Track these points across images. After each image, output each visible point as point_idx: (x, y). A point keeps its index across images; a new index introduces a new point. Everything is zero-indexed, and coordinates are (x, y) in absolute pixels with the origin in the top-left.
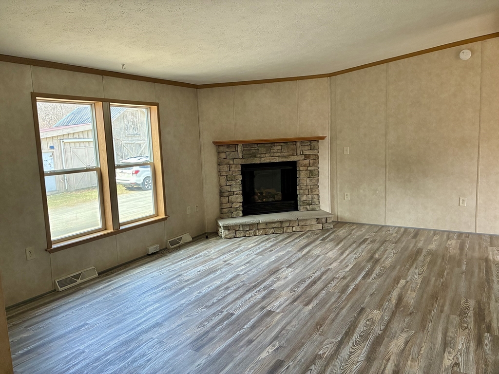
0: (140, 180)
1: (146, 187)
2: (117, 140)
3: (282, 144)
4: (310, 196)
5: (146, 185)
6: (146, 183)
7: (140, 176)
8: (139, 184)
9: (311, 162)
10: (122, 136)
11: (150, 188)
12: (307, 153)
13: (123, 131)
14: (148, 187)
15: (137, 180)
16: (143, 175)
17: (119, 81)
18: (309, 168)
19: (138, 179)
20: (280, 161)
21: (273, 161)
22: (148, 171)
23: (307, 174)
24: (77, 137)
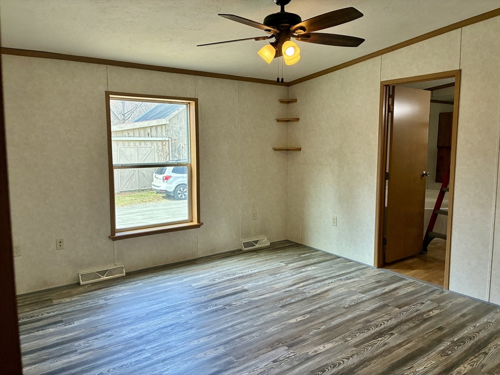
0: (171, 188)
1: (179, 196)
2: (175, 140)
5: (179, 194)
6: (179, 192)
7: (171, 183)
8: (170, 192)
10: (181, 136)
11: (183, 197)
13: (183, 130)
14: (181, 196)
15: (166, 188)
16: (175, 182)
19: (169, 186)
22: (183, 177)
24: (127, 135)
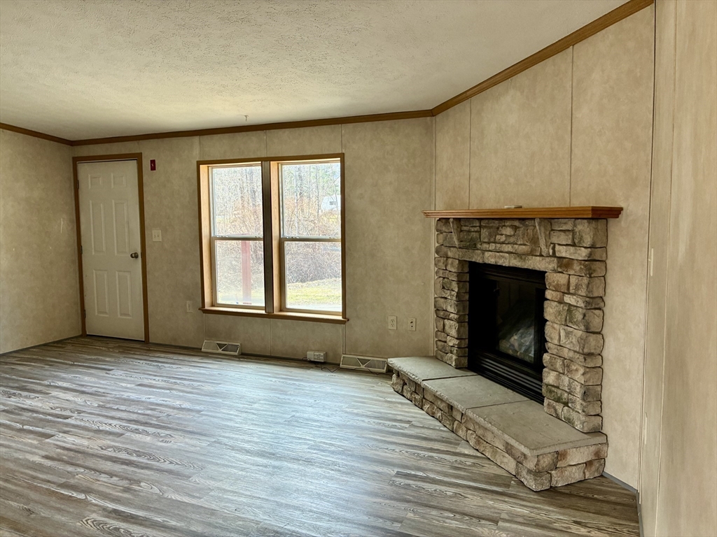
3: (517, 223)
4: (566, 380)
9: (573, 280)
12: (563, 252)
17: (285, 134)
18: (568, 299)
20: (511, 265)
21: (500, 262)
23: (559, 312)
